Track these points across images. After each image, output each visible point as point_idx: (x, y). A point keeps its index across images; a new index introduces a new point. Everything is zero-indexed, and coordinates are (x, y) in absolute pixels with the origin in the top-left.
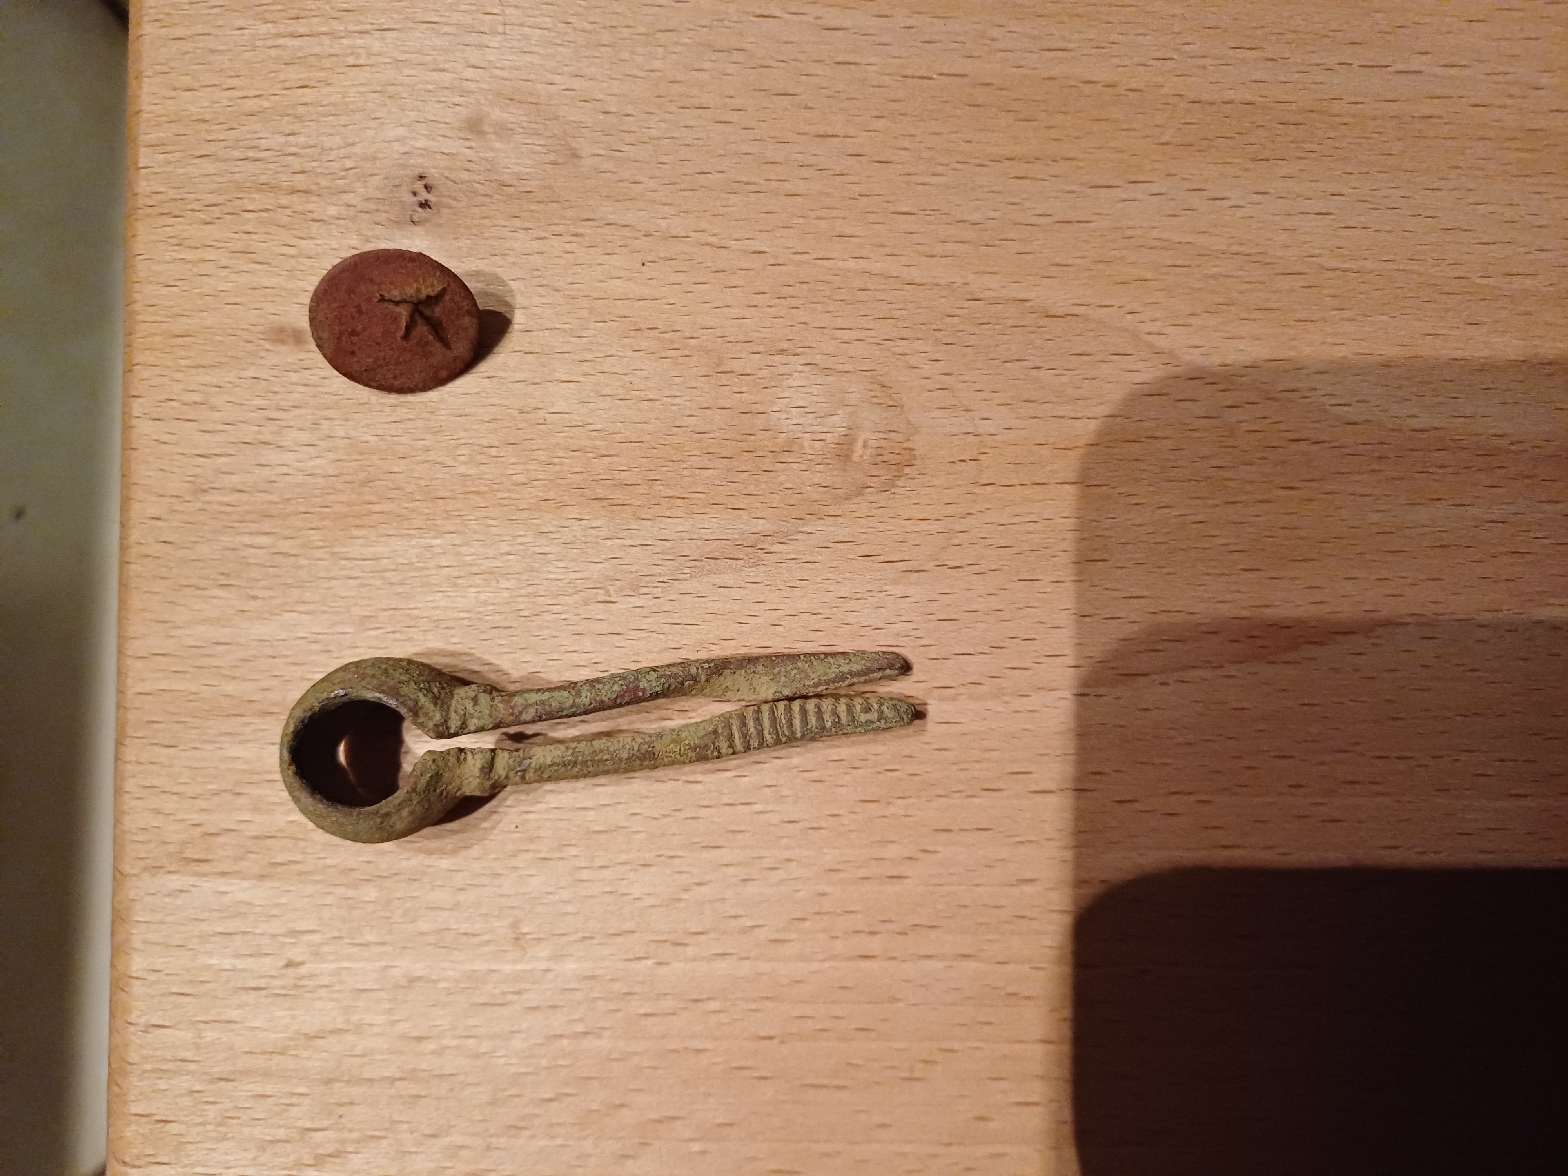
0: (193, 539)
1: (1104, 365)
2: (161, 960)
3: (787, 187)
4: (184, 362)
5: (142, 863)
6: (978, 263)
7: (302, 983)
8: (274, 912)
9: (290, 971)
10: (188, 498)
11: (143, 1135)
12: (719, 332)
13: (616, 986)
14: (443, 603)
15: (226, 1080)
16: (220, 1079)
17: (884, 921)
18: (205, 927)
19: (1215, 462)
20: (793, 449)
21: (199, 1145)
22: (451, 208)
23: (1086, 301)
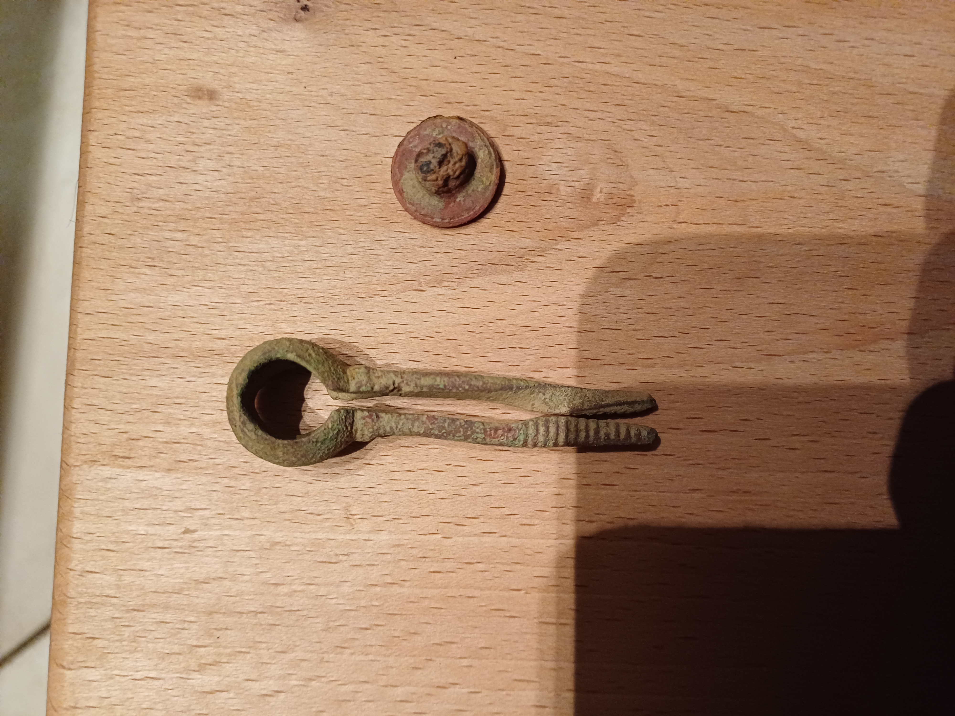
0: (129, 232)
1: (763, 147)
2: (95, 526)
3: (557, 12)
4: (127, 108)
5: (83, 458)
6: (683, 72)
7: (195, 544)
8: (177, 494)
9: (187, 536)
10: (127, 204)
11: (77, 647)
12: (505, 108)
13: (414, 552)
14: (305, 286)
15: (138, 611)
16: (134, 610)
17: (598, 514)
18: (127, 504)
19: (831, 216)
20: (552, 192)
21: (117, 655)
22: (323, 11)
23: (753, 103)
